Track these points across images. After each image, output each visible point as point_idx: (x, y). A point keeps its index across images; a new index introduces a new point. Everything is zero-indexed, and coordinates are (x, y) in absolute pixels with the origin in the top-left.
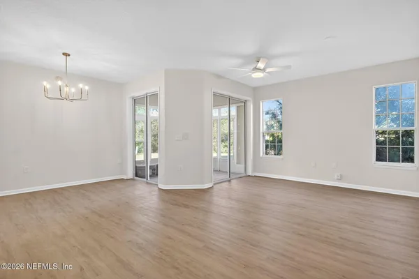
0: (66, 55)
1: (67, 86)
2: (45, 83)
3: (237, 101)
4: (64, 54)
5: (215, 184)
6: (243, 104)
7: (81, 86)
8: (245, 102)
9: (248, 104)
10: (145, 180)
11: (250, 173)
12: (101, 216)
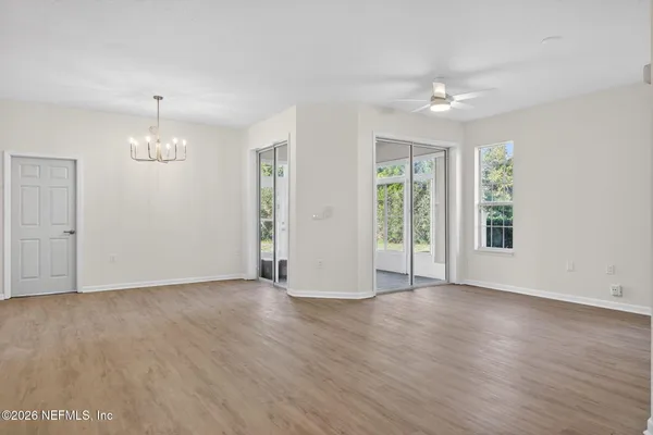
0: (158, 98)
1: (158, 141)
2: (132, 141)
3: (428, 149)
4: (155, 97)
5: (378, 294)
6: (443, 154)
7: (175, 141)
8: (447, 151)
9: (452, 153)
10: (272, 281)
11: (454, 279)
12: (192, 322)
